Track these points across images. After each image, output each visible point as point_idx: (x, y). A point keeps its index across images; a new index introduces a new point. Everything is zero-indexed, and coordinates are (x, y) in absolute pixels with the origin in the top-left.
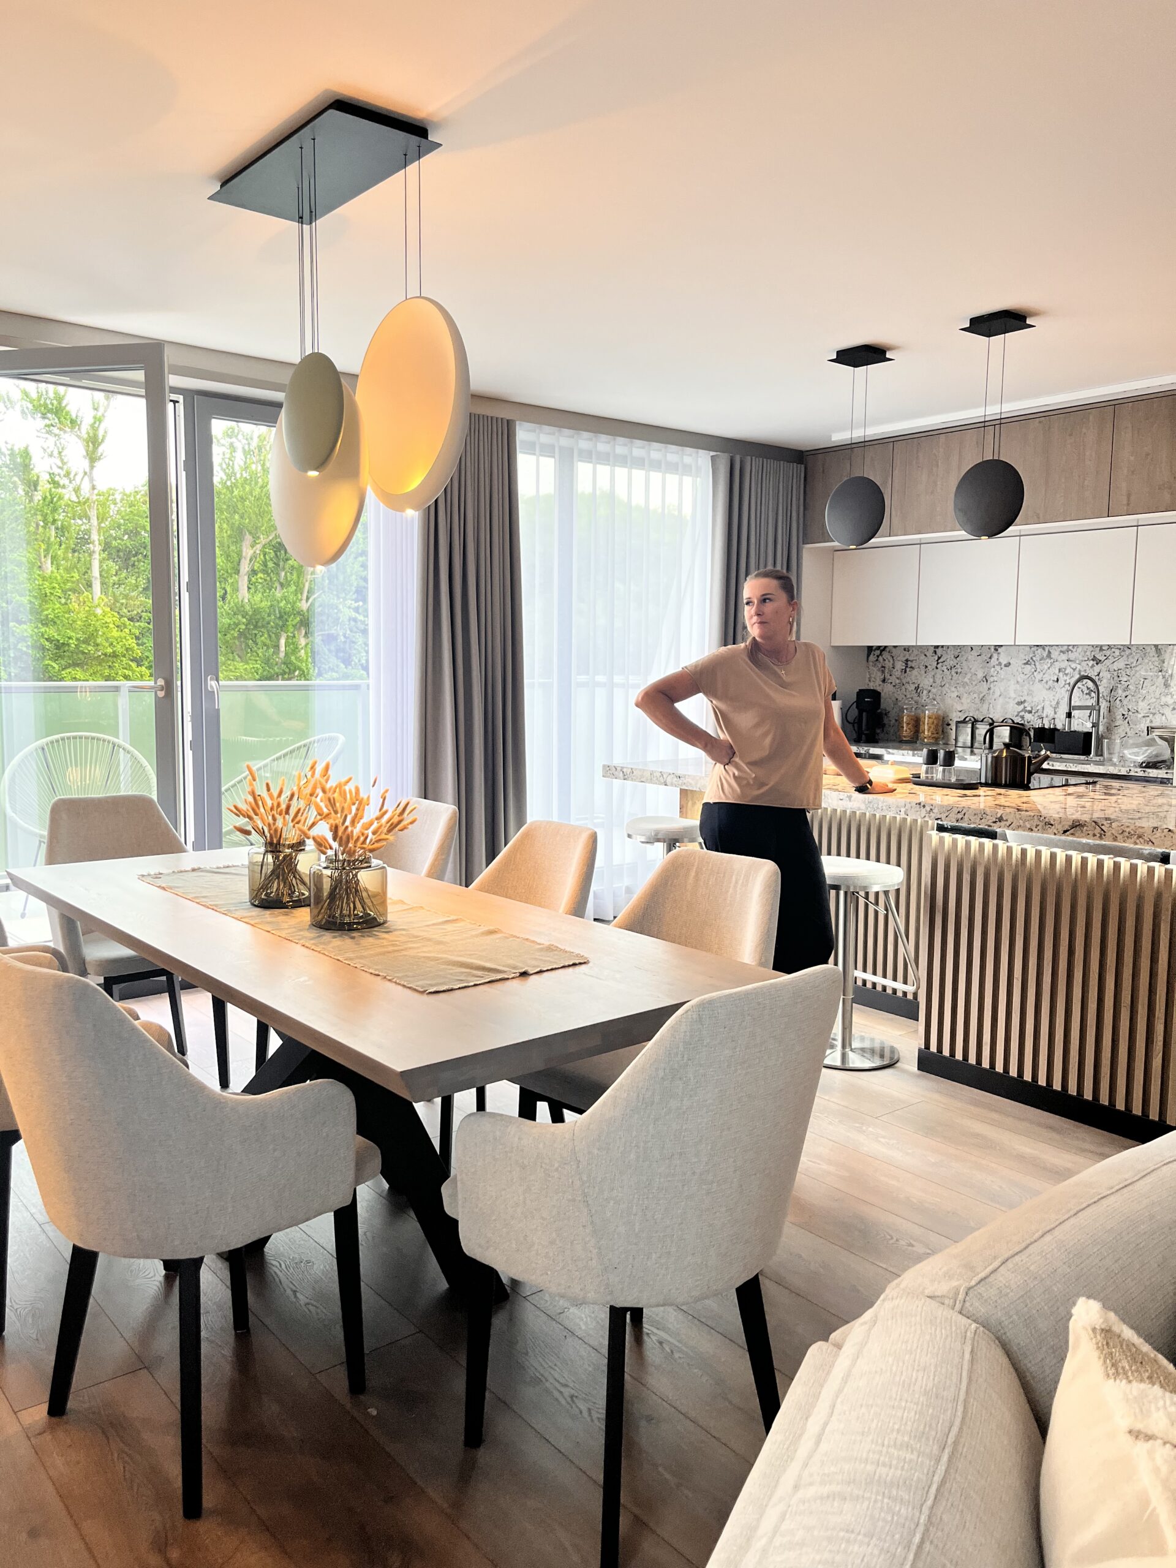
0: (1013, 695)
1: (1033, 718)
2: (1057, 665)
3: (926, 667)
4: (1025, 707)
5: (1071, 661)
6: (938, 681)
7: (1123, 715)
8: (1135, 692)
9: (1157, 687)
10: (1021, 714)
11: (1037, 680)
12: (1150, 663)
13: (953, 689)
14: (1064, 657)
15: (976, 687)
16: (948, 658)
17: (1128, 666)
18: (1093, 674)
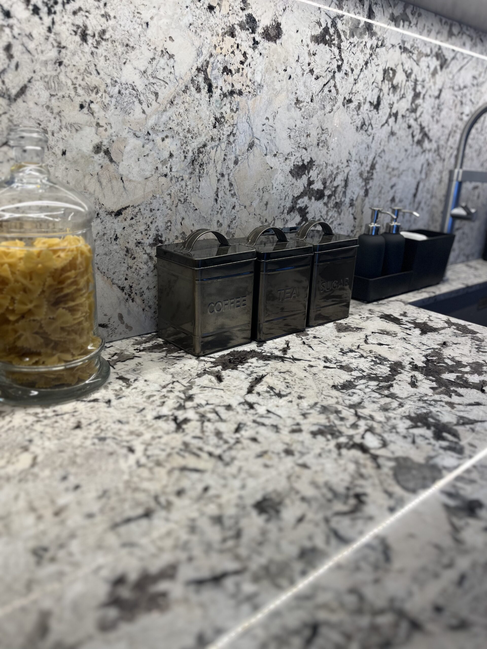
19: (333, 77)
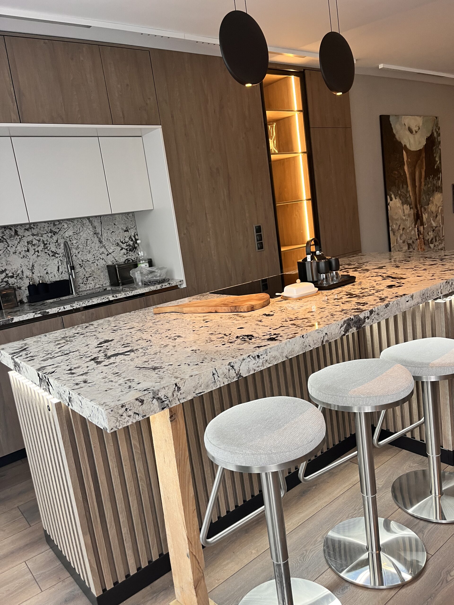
8: (83, 249)
9: (95, 244)
19: (7, 248)
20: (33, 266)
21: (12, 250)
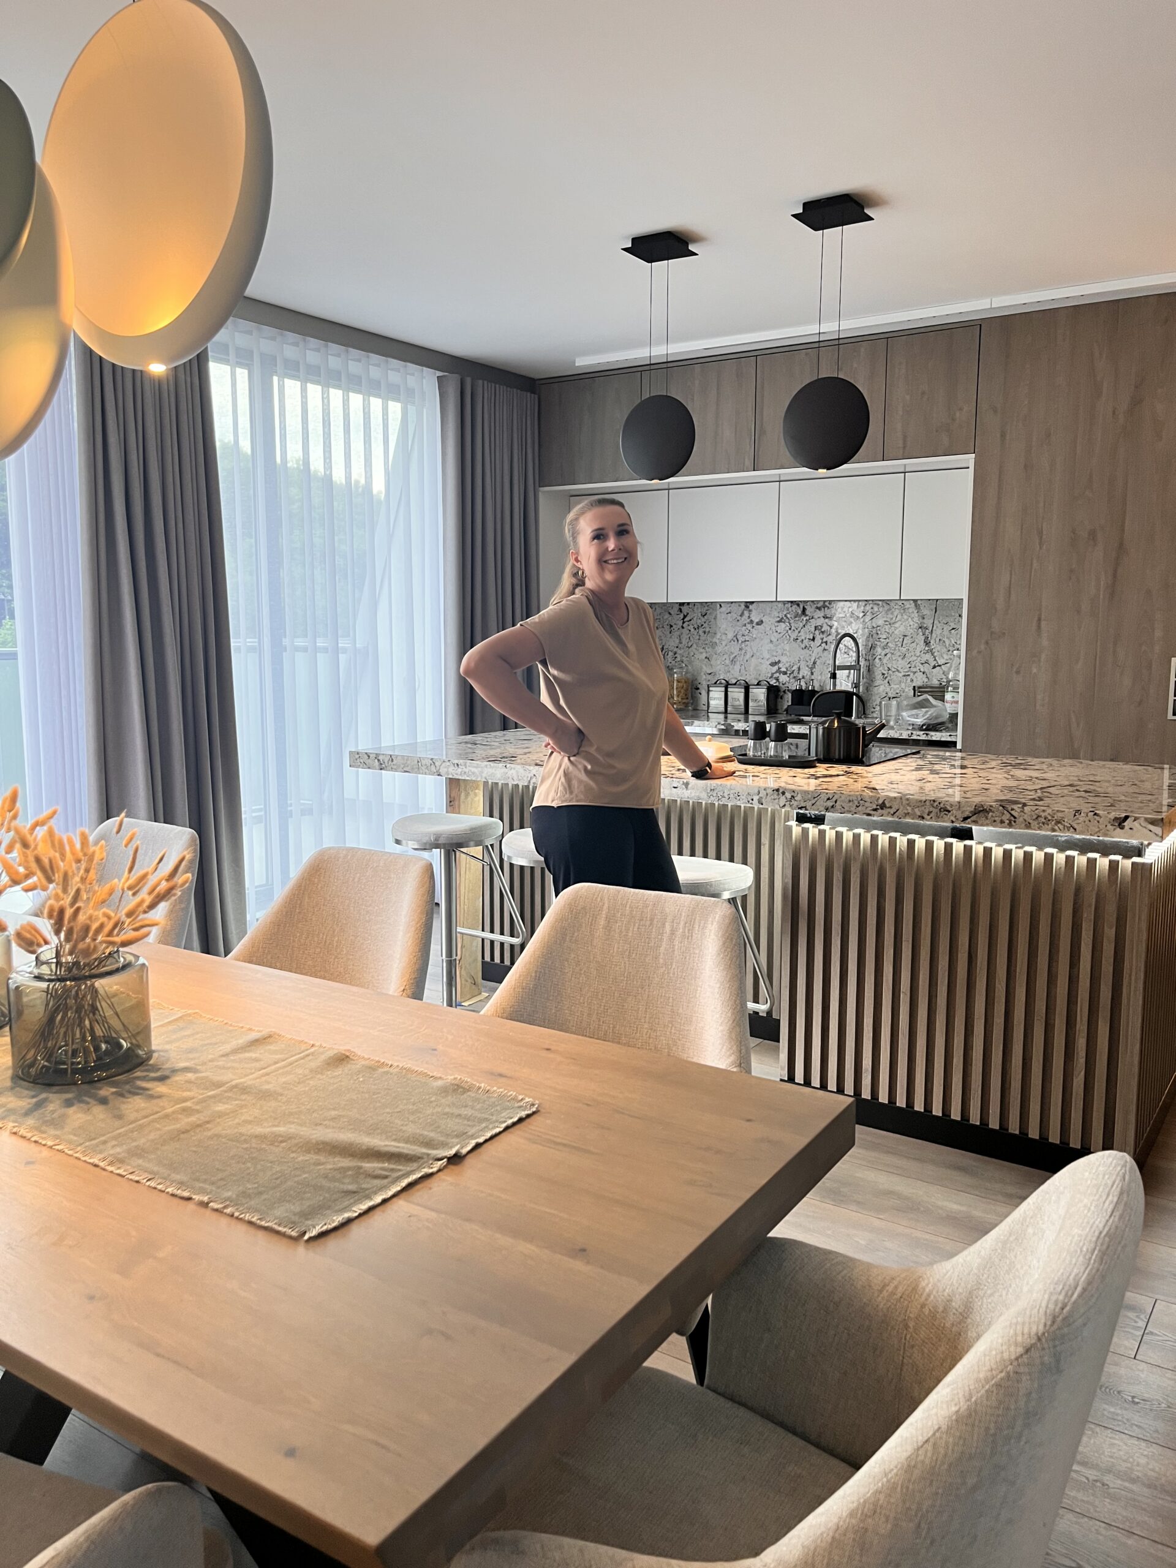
0: (767, 656)
1: (788, 679)
2: (813, 623)
3: (671, 626)
4: (779, 668)
5: (827, 618)
6: (684, 641)
7: (883, 674)
8: (895, 650)
9: (917, 644)
10: (775, 676)
11: (792, 639)
12: (910, 619)
13: (701, 650)
14: (820, 614)
15: (726, 648)
16: (695, 616)
17: (887, 623)
18: (851, 632)
20: (814, 663)
21: (794, 636)
